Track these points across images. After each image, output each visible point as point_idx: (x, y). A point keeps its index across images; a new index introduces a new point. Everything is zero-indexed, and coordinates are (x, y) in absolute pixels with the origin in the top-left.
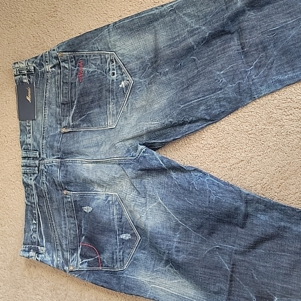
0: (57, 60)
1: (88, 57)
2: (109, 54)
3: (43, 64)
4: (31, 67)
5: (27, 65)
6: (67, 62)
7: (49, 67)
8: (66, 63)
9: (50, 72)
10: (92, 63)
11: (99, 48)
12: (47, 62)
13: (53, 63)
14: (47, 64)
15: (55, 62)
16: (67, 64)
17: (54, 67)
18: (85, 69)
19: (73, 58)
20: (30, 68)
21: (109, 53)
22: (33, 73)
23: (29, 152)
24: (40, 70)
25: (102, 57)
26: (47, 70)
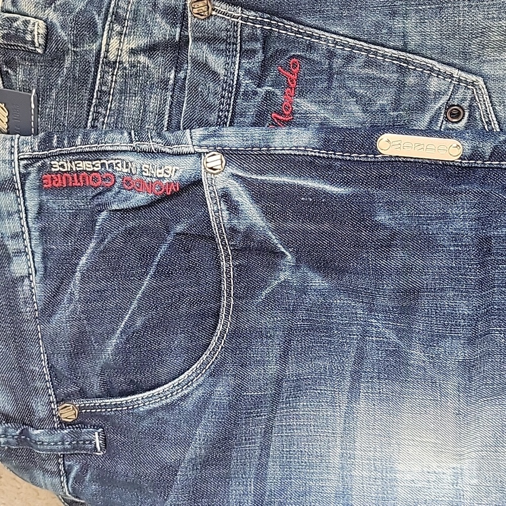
0: (173, 25)
1: (338, 62)
2: (451, 76)
3: (99, 22)
4: (32, 20)
5: (10, 8)
6: (223, 47)
7: (126, 47)
8: (219, 52)
9: (125, 68)
10: (353, 94)
11: (414, 41)
12: (118, 19)
13: (149, 33)
14: (117, 28)
15: (162, 30)
16: (223, 59)
17: (150, 50)
18: (313, 108)
19: (257, 40)
20: (26, 23)
21: (456, 73)
22: (40, 51)
24: (75, 46)
25: (411, 80)
26: (112, 57)
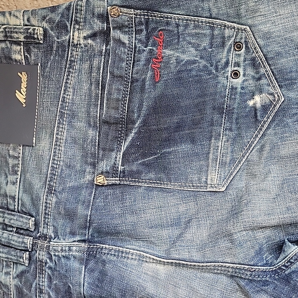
0: (103, 23)
1: (181, 28)
2: (234, 28)
3: (69, 25)
4: (37, 28)
5: (27, 23)
6: (127, 30)
7: (82, 36)
8: (125, 33)
9: (82, 47)
10: (190, 43)
11: (214, 12)
12: (77, 22)
13: (92, 28)
14: (77, 27)
15: (98, 25)
16: (127, 36)
17: (93, 36)
18: (172, 52)
19: (142, 24)
20: (34, 30)
21: (235, 25)
22: (41, 42)
23: (8, 214)
24: (58, 38)
25: (216, 32)
26: (76, 42)
